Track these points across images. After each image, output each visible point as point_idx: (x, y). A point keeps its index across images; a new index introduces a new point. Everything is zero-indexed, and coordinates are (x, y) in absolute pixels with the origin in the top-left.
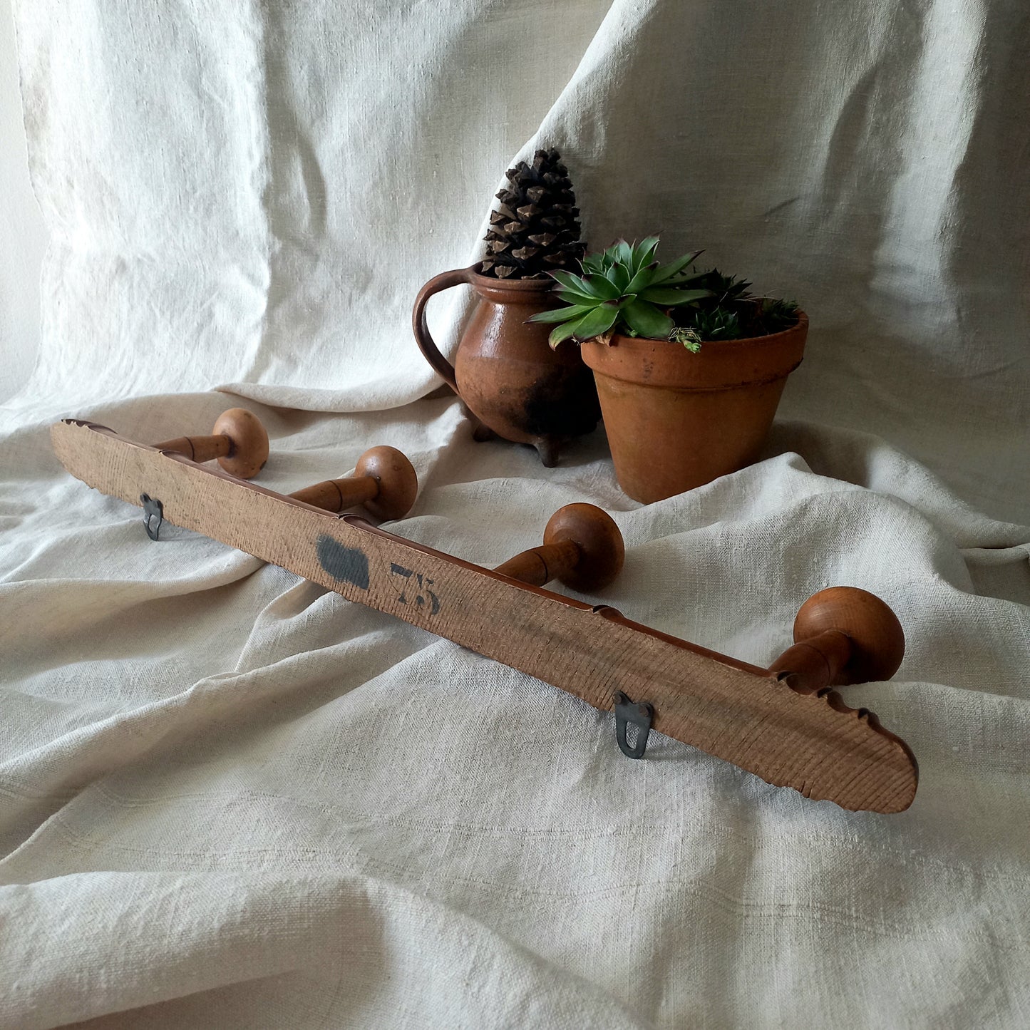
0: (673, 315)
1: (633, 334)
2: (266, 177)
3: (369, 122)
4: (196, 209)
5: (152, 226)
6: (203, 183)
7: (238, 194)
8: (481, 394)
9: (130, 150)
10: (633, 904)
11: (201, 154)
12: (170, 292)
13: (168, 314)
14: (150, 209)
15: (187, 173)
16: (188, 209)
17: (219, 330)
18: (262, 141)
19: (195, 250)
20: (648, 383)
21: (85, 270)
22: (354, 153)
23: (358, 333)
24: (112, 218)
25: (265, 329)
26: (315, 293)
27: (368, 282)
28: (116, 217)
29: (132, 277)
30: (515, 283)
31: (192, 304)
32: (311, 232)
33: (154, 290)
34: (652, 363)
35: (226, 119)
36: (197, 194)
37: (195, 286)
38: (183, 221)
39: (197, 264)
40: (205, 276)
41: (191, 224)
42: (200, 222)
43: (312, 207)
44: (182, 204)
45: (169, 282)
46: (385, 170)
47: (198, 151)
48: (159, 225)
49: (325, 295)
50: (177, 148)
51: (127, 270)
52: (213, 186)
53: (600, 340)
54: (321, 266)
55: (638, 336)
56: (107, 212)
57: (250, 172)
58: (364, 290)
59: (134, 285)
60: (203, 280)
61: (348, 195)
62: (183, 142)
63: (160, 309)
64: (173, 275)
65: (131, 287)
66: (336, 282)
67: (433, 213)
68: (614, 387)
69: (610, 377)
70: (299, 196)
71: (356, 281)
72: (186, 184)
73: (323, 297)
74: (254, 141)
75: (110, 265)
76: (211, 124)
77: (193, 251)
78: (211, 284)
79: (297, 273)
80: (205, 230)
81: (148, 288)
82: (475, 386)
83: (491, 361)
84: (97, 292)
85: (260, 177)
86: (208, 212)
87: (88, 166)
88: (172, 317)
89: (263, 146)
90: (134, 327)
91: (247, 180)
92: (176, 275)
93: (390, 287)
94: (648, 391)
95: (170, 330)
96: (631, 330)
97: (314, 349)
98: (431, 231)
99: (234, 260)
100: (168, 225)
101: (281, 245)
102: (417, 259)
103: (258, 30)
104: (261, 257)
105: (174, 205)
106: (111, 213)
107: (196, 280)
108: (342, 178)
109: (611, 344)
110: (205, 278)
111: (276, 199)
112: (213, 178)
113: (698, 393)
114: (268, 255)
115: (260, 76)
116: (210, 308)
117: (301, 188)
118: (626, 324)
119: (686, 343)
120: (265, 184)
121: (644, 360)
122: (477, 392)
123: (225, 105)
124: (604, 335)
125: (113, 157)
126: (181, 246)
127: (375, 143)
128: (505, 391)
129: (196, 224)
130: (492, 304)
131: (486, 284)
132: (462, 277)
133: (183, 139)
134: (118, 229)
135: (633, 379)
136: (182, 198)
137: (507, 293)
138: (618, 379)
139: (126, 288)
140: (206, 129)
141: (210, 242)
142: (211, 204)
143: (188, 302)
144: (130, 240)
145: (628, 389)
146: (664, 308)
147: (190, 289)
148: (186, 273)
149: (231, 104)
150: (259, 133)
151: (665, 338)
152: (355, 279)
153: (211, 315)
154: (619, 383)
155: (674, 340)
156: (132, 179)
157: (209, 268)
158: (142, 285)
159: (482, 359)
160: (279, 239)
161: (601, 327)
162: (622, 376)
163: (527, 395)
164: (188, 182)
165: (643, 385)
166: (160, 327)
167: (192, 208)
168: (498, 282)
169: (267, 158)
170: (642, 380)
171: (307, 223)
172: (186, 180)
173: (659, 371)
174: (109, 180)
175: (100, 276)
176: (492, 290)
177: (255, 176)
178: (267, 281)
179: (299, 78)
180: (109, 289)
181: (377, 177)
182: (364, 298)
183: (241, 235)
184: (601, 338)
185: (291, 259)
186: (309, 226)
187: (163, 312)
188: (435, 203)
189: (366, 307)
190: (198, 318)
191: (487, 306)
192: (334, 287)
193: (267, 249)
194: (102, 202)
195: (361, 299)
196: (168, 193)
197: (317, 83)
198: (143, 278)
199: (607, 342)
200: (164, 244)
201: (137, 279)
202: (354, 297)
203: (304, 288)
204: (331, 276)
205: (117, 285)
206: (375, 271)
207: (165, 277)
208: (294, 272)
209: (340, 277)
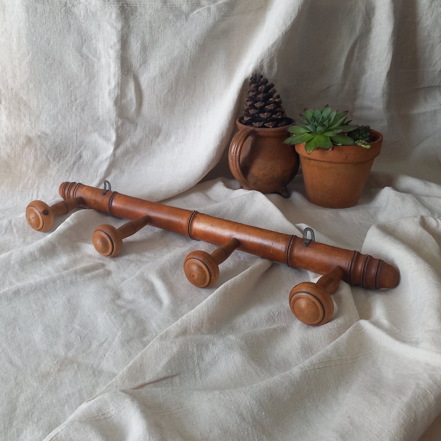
2: (117, 92)
3: (169, 65)
4: (76, 109)
5: (50, 119)
6: (81, 96)
7: (100, 100)
9: (40, 83)
11: (81, 83)
12: (58, 149)
13: (57, 160)
14: (50, 110)
15: (72, 92)
16: (72, 109)
17: (85, 163)
18: (117, 76)
19: (75, 128)
20: (346, 162)
21: (6, 145)
22: (160, 79)
23: (154, 155)
24: (25, 117)
25: (111, 160)
26: (135, 141)
27: (160, 133)
28: (27, 116)
29: (35, 145)
31: (70, 153)
32: (135, 114)
33: (50, 150)
34: (349, 155)
35: (96, 66)
36: (78, 101)
37: (71, 145)
38: (69, 115)
39: (73, 134)
40: (76, 139)
41: (73, 116)
42: (78, 114)
43: (137, 103)
44: (69, 107)
45: (57, 144)
46: (174, 85)
47: (79, 82)
48: (55, 118)
49: (140, 141)
50: (67, 80)
51: (32, 142)
52: (87, 97)
54: (139, 129)
55: (343, 145)
56: (22, 114)
57: (109, 90)
58: (158, 136)
59: (38, 149)
60: (76, 141)
61: (155, 97)
62: (71, 77)
63: (53, 158)
64: (59, 141)
65: (36, 150)
66: (146, 135)
67: (191, 100)
70: (131, 99)
72: (72, 97)
73: (139, 142)
74: (112, 76)
75: (22, 140)
76: (87, 69)
77: (73, 129)
78: (80, 143)
79: (127, 133)
80: (81, 118)
81: (46, 149)
84: (15, 155)
85: (113, 92)
86: (83, 110)
87: (12, 92)
88: (59, 160)
89: (117, 78)
90: (36, 167)
91: (106, 94)
92: (61, 141)
93: (169, 134)
95: (57, 166)
96: (338, 144)
97: (133, 165)
98: (189, 108)
99: (95, 131)
100: (60, 117)
101: (121, 121)
102: (182, 120)
103: (119, 26)
104: (111, 128)
105: (64, 108)
106: (24, 114)
107: (72, 142)
108: (153, 90)
109: (333, 149)
110: (77, 140)
111: (121, 101)
112: (87, 94)
114: (115, 127)
115: (118, 47)
116: (80, 153)
117: (133, 96)
118: (335, 142)
120: (116, 95)
121: (345, 154)
123: (95, 60)
125: (28, 86)
126: (67, 127)
127: (171, 74)
129: (76, 116)
133: (71, 76)
134: (29, 122)
135: (339, 161)
136: (69, 105)
139: (33, 151)
140: (85, 71)
141: (84, 124)
142: (85, 106)
143: (68, 153)
144: (35, 127)
147: (69, 146)
148: (66, 139)
149: (99, 59)
150: (115, 72)
152: (154, 133)
153: (81, 157)
154: (329, 163)
156: (40, 97)
157: (80, 135)
158: (42, 148)
160: (121, 119)
162: (334, 161)
164: (73, 96)
166: (51, 166)
167: (74, 109)
169: (118, 84)
171: (134, 111)
172: (72, 95)
174: (25, 98)
175: (17, 146)
177: (111, 92)
178: (114, 138)
179: (135, 46)
180: (23, 153)
181: (170, 88)
182: (157, 141)
183: (101, 119)
185: (125, 127)
186: (135, 111)
187: (55, 159)
188: (192, 97)
189: (158, 143)
190: (74, 159)
192: (145, 137)
193: (115, 124)
194: (20, 109)
195: (157, 140)
196: (61, 102)
197: (144, 49)
198: (42, 144)
200: (57, 126)
201: (39, 145)
202: (153, 140)
203: (130, 140)
204: (144, 132)
205: (27, 150)
206: (162, 128)
207: (55, 142)
208: (126, 133)
209: (148, 132)
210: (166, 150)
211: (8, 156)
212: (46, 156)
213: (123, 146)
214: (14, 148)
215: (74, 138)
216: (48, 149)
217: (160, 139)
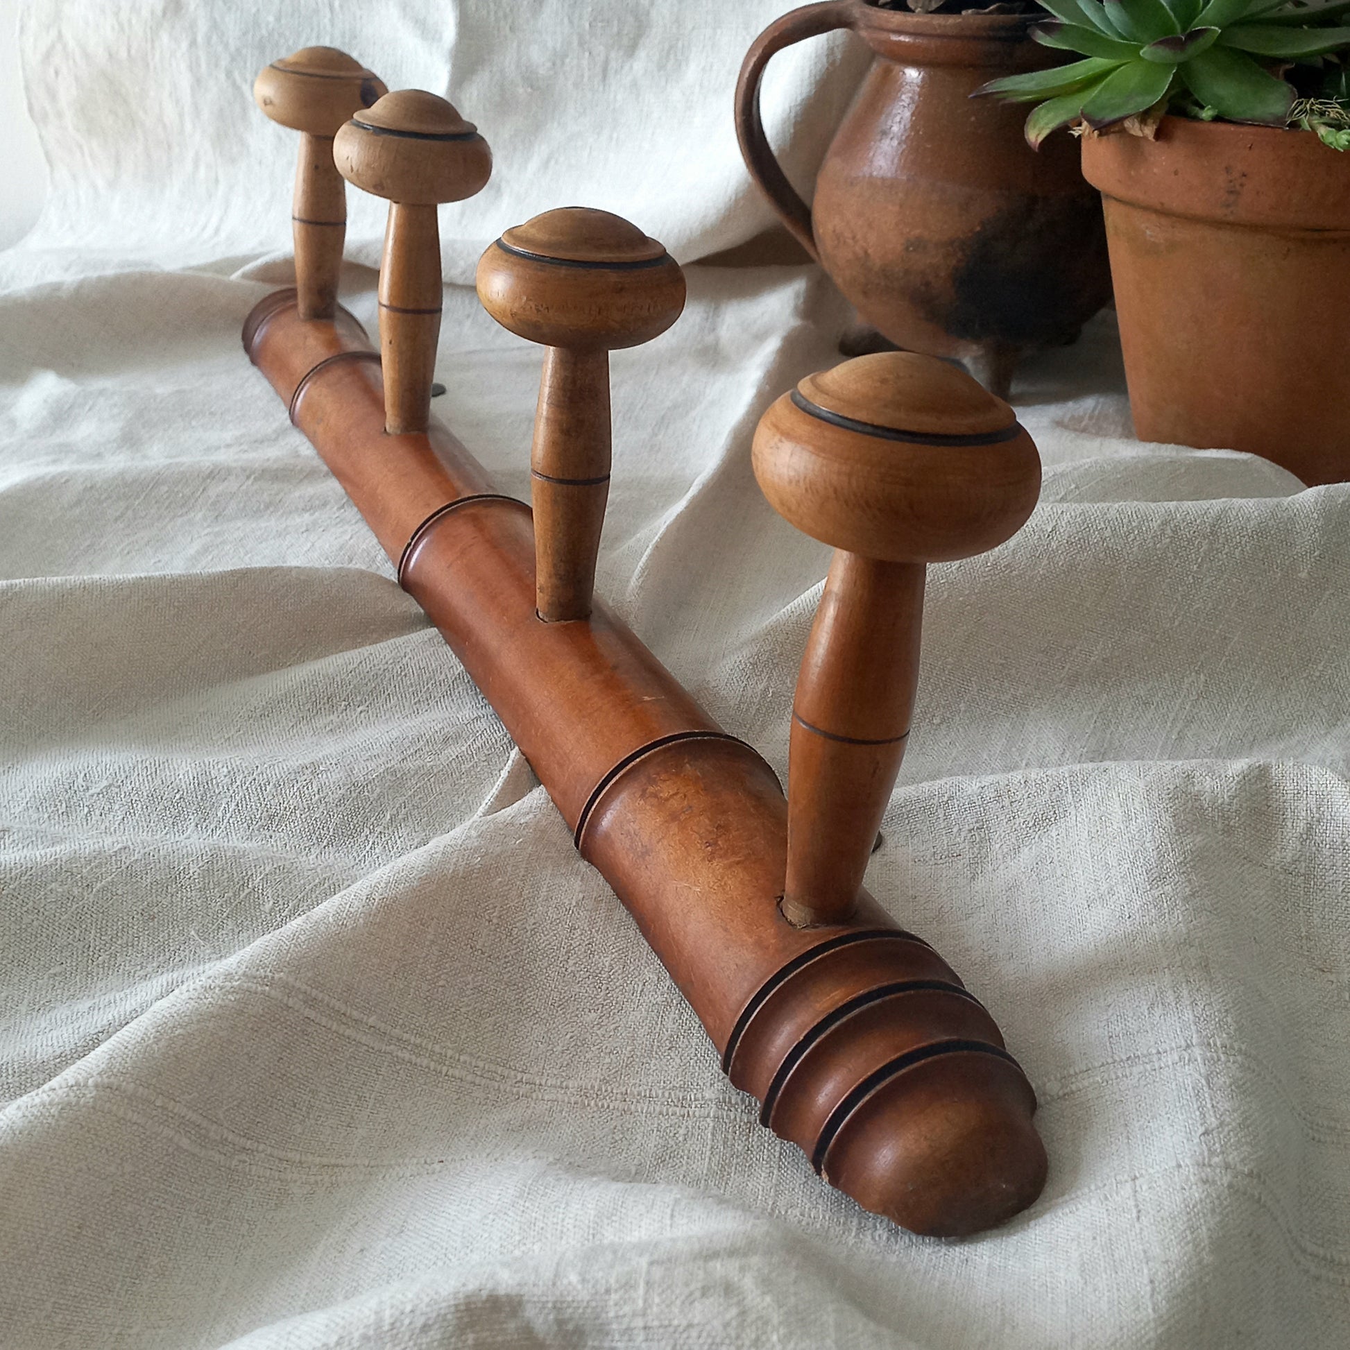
0: (1290, 77)
1: (1207, 114)
8: (866, 252)
10: (1134, 1211)
20: (1231, 218)
23: (615, 136)
26: (537, 56)
29: (193, 26)
30: (951, 20)
33: (238, 50)
34: (1244, 175)
45: (264, 32)
49: (558, 59)
53: (1134, 127)
55: (1218, 119)
58: (631, 50)
59: (200, 39)
60: (329, 28)
64: (271, 19)
65: (193, 43)
66: (581, 37)
68: (1152, 229)
69: (1146, 208)
71: (619, 33)
73: (554, 64)
79: (505, 16)
81: (226, 45)
82: (854, 238)
83: (888, 185)
84: (129, 51)
92: (278, 19)
94: (1226, 236)
96: (1202, 107)
109: (1159, 135)
110: (333, 25)
113: (1335, 241)
118: (1191, 95)
119: (1322, 131)
121: (1228, 169)
122: (857, 249)
124: (1144, 117)
128: (916, 245)
130: (897, 68)
131: (891, 26)
132: (839, 14)
135: (1199, 208)
137: (934, 43)
138: (1162, 212)
139: (184, 45)
145: (1184, 234)
146: (1271, 64)
151: (1279, 121)
152: (615, 30)
154: (1164, 221)
155: (1295, 125)
157: (341, 6)
158: (215, 38)
159: (871, 182)
161: (1139, 99)
162: (1175, 204)
163: (960, 255)
165: (1218, 224)
168: (916, 19)
170: (1219, 213)
173: (1258, 193)
175: (134, 21)
176: (902, 38)
178: (449, 33)
180: (153, 48)
182: (631, 68)
184: (1137, 125)
189: (635, 84)
191: (887, 74)
192: (575, 45)
195: (627, 67)
198: (215, 26)
199: (1149, 131)
201: (202, 27)
202: (613, 65)
203: (519, 46)
204: (571, 22)
205: (165, 37)
206: (654, 13)
207: (256, 24)
208: (501, 14)
209: (587, 26)
210: (660, 118)
211: (110, 55)
212: (229, 74)
213: (487, 73)
214: (126, 26)
215: (325, 17)
216: (232, 49)
217: (641, 63)
